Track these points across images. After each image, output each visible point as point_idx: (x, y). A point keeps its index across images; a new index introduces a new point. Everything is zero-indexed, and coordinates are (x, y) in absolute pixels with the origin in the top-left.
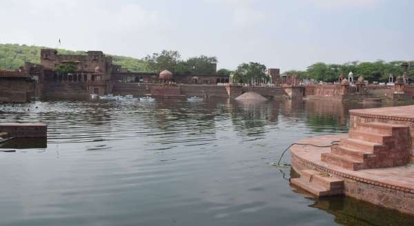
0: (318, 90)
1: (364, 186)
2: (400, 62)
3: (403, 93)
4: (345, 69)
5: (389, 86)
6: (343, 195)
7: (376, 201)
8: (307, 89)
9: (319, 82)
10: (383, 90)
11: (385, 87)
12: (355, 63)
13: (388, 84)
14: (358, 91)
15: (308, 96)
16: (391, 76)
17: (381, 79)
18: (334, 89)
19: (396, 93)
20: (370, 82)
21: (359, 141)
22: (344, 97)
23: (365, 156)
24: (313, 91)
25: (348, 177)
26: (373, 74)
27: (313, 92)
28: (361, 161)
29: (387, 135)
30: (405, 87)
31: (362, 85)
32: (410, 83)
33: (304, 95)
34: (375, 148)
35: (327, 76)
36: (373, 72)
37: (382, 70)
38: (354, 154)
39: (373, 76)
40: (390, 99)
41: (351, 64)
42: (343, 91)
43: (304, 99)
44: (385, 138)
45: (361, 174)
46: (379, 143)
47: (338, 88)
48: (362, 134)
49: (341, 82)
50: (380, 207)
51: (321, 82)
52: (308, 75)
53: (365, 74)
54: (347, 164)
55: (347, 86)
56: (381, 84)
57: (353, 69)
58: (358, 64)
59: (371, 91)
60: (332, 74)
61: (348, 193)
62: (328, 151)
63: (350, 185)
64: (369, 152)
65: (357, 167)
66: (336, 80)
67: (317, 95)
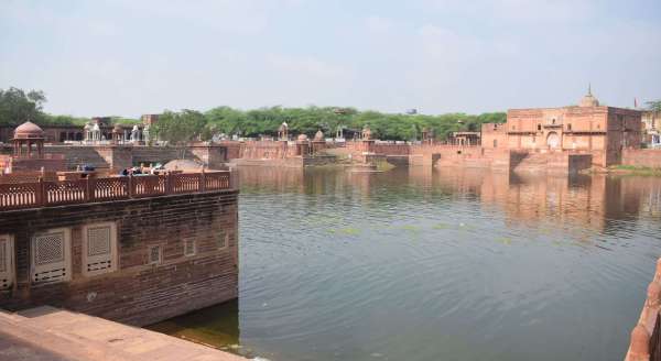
0: (246, 151)
3: (373, 153)
8: (229, 150)
15: (232, 160)
22: (306, 162)
24: (238, 152)
27: (237, 155)
31: (320, 144)
33: (226, 159)
43: (227, 165)
67: (245, 158)
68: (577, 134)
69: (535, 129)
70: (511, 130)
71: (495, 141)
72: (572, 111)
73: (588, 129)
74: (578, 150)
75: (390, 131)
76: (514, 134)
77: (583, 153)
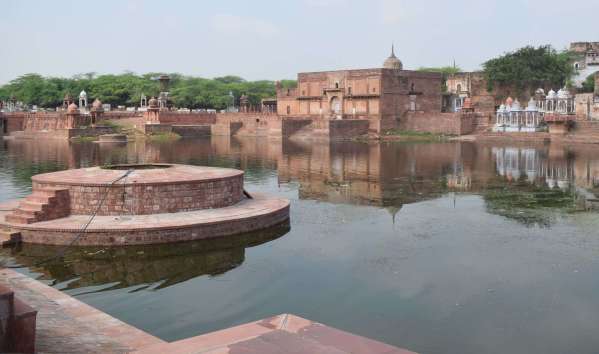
0: (29, 122)
1: (33, 233)
2: (158, 75)
3: (158, 123)
4: (74, 86)
5: (141, 112)
6: (20, 242)
7: (41, 241)
8: (10, 121)
9: (31, 107)
10: (131, 119)
11: (135, 115)
12: (90, 75)
13: (139, 109)
14: (94, 122)
15: (12, 133)
16: (143, 97)
17: (129, 101)
18: (56, 119)
19: (149, 123)
20: (114, 106)
21: (34, 202)
22: (72, 133)
23: (36, 213)
24: (21, 123)
25: (23, 229)
26: (118, 95)
27: (21, 126)
28: (33, 217)
29: (52, 195)
30: (162, 114)
31: (100, 112)
32: (170, 108)
33: (5, 131)
34: (43, 206)
35: (44, 97)
36: (117, 92)
37: (131, 88)
38: (28, 213)
39: (117, 98)
40: (140, 132)
41: (84, 77)
42: (70, 124)
43: (5, 138)
44: (50, 199)
45: (34, 226)
46: (46, 203)
47: (63, 117)
48: (37, 198)
49: (67, 108)
50: (44, 245)
51: (35, 107)
52: (12, 95)
53: (105, 94)
54: (22, 220)
55: (76, 115)
56: (129, 109)
57: (87, 86)
58: (95, 77)
59: (115, 122)
60: (54, 94)
61: (24, 240)
62: (11, 213)
63: (25, 234)
64: (39, 209)
65: (30, 221)
66: (60, 104)
67: (28, 130)
68: (355, 98)
69: (321, 94)
70: (301, 96)
71: (288, 107)
72: (352, 75)
73: (365, 93)
74: (357, 115)
75: (199, 99)
76: (304, 99)
77: (361, 118)
